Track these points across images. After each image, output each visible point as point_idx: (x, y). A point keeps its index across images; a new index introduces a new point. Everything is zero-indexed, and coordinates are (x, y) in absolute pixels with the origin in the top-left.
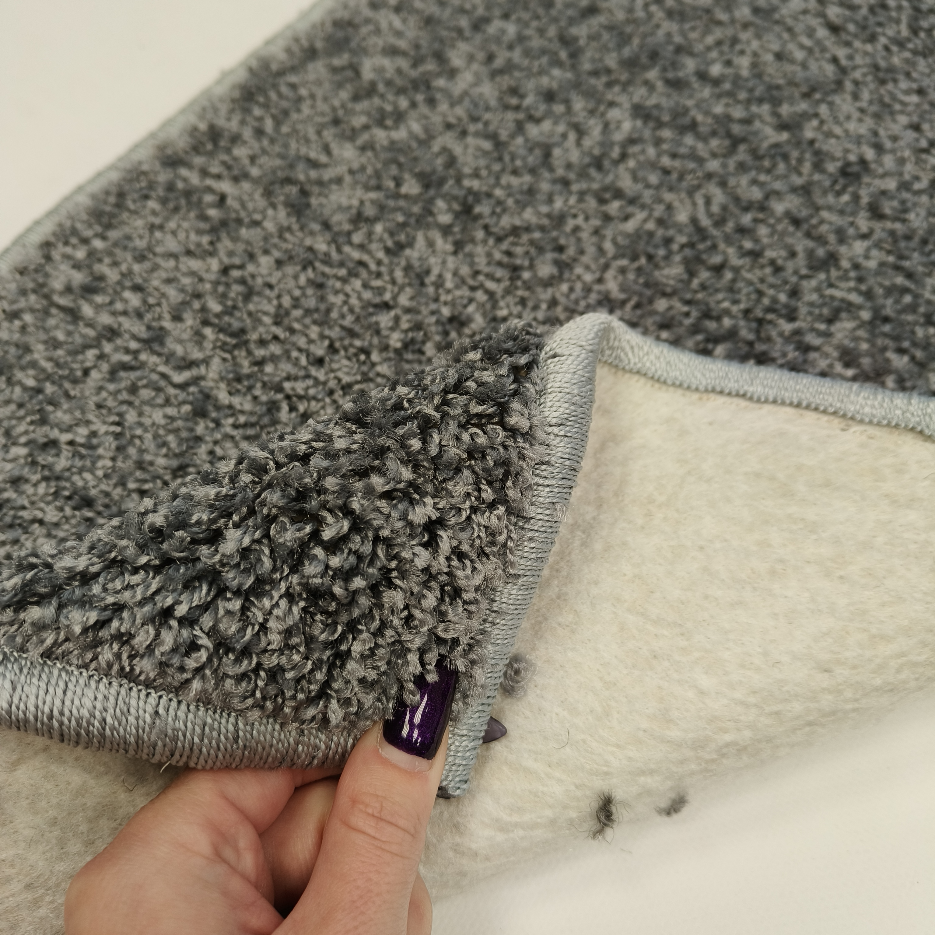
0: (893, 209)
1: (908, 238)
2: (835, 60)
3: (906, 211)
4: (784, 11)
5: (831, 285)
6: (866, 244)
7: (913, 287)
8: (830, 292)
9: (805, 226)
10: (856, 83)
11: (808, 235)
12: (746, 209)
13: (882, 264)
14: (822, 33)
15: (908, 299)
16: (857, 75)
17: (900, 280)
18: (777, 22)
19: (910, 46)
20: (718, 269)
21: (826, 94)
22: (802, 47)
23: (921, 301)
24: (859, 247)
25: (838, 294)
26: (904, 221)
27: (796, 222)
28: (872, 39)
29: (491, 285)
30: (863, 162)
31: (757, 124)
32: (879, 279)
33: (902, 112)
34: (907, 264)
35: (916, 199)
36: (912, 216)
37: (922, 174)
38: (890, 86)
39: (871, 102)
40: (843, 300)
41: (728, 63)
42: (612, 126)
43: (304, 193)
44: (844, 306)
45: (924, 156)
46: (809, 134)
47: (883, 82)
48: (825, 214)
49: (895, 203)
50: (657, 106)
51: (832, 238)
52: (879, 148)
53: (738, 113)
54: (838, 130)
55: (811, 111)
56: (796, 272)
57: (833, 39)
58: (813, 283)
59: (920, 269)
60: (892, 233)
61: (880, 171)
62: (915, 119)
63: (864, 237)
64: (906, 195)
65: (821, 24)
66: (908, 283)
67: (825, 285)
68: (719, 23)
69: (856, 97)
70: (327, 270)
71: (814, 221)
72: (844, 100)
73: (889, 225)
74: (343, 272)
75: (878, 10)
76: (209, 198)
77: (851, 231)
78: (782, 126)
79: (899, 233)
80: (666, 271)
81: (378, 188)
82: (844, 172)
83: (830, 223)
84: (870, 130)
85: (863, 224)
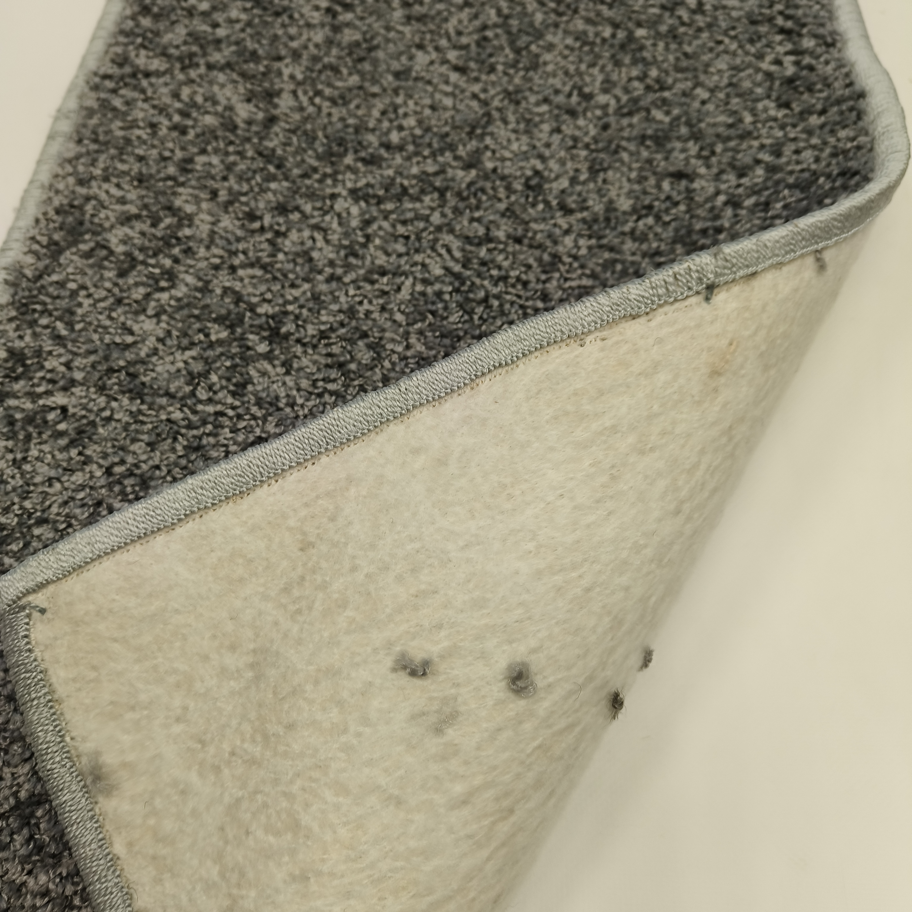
0: (575, 202)
1: (596, 220)
2: (475, 96)
3: (585, 200)
4: (417, 68)
5: (566, 279)
6: (573, 236)
7: (618, 257)
8: (567, 285)
9: (526, 241)
10: (499, 110)
11: (531, 246)
12: (479, 244)
13: (590, 248)
14: (454, 77)
15: (619, 267)
16: (496, 103)
17: (607, 255)
18: (416, 79)
19: (521, 65)
20: (485, 300)
21: (484, 127)
22: (446, 94)
23: (627, 265)
24: (568, 241)
25: (574, 284)
26: (587, 208)
27: (518, 241)
28: (492, 69)
29: (331, 387)
30: (537, 173)
31: (450, 172)
32: (594, 260)
33: (542, 122)
34: (605, 241)
35: (586, 188)
36: (590, 203)
37: (579, 166)
38: (524, 104)
39: (518, 123)
40: (579, 287)
41: (401, 128)
42: (344, 215)
43: (133, 376)
44: (582, 290)
45: (575, 151)
46: (489, 165)
47: (518, 103)
48: (534, 226)
49: (575, 197)
50: (368, 185)
51: (548, 243)
52: (542, 158)
53: (431, 168)
54: (507, 154)
55: (482, 146)
56: (538, 280)
57: (464, 78)
58: (554, 283)
59: (616, 241)
60: (584, 221)
61: (553, 175)
62: (555, 125)
63: (567, 232)
64: (578, 188)
65: (448, 69)
66: (613, 255)
67: (562, 281)
68: (374, 95)
69: (505, 122)
70: (195, 432)
71: (530, 234)
72: (498, 127)
73: (579, 216)
74: (209, 428)
75: (483, 43)
76: (51, 416)
77: (557, 231)
78: (468, 166)
79: (589, 219)
80: (452, 319)
81: (193, 344)
82: (527, 186)
83: (542, 231)
84: (528, 144)
85: (563, 222)
